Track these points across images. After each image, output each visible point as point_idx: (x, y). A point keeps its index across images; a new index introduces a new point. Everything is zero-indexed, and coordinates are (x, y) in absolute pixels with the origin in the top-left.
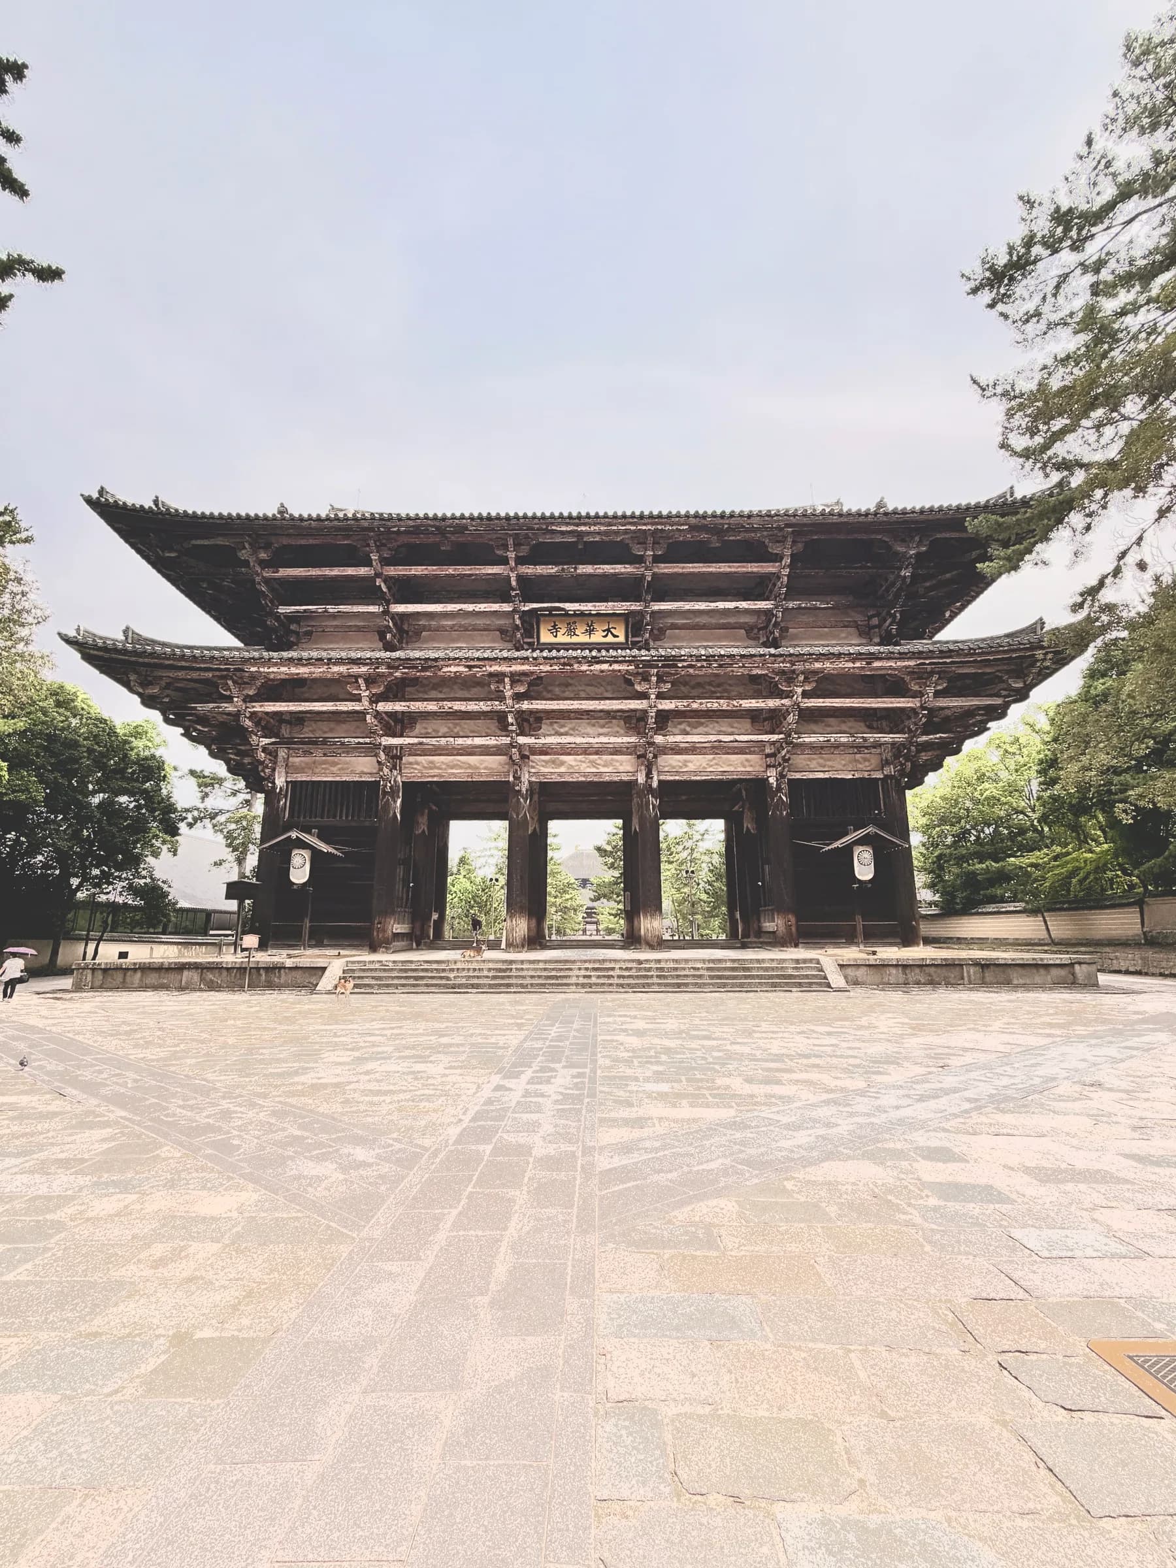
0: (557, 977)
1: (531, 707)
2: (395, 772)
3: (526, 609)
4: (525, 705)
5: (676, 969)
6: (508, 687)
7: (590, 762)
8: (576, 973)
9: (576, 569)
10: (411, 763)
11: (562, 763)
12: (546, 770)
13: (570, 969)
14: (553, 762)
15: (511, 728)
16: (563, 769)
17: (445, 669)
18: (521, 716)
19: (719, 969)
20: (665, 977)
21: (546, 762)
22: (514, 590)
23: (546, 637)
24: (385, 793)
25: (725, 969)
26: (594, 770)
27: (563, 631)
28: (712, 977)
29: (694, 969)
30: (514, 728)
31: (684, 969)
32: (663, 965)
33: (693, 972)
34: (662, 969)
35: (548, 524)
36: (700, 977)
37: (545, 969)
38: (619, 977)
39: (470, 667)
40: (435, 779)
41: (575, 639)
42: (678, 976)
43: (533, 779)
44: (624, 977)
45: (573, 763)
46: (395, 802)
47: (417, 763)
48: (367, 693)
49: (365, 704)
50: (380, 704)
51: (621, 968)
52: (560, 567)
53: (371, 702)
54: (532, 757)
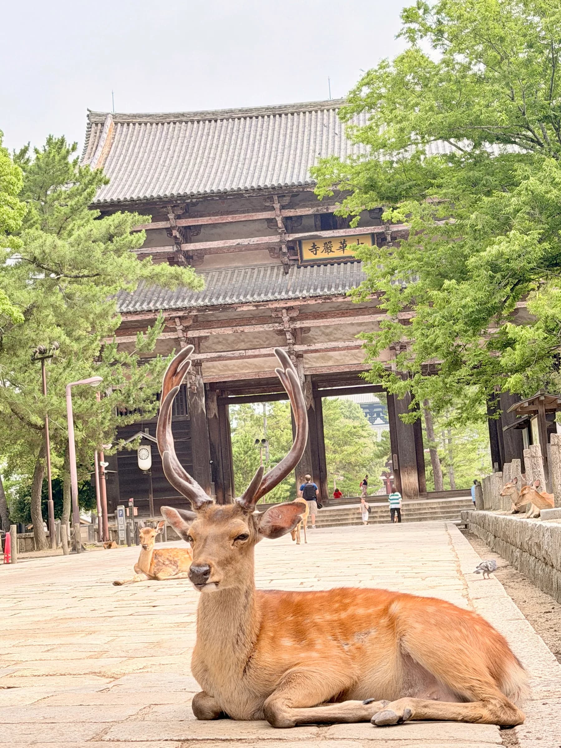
0: (339, 520)
1: (303, 326)
2: (198, 377)
3: (290, 239)
4: (298, 325)
5: (419, 509)
6: (285, 315)
7: (352, 355)
8: (351, 517)
9: (327, 209)
10: (209, 368)
11: (330, 358)
12: (318, 365)
13: (347, 514)
14: (323, 358)
15: (289, 341)
16: (330, 363)
17: (239, 309)
18: (294, 332)
19: (448, 507)
20: (411, 515)
21: (317, 358)
22: (280, 228)
23: (308, 255)
24: (193, 394)
25: (453, 507)
26: (356, 362)
27: (322, 249)
28: (443, 513)
29: (432, 508)
30: (291, 341)
31: (425, 509)
32: (411, 507)
33: (431, 511)
34: (410, 510)
35: (303, 188)
36: (435, 513)
37: (330, 516)
38: (381, 517)
39: (256, 306)
40: (230, 379)
41: (331, 255)
42: (420, 514)
43: (308, 373)
44: (383, 517)
45: (339, 358)
46: (201, 400)
47: (214, 367)
48: (181, 327)
49: (180, 334)
50: (189, 332)
51: (382, 511)
52: (315, 209)
53: (184, 331)
54: (305, 355)
